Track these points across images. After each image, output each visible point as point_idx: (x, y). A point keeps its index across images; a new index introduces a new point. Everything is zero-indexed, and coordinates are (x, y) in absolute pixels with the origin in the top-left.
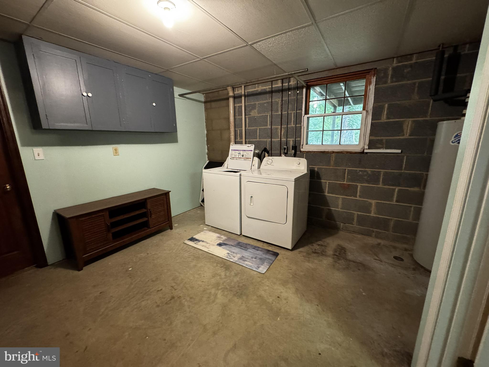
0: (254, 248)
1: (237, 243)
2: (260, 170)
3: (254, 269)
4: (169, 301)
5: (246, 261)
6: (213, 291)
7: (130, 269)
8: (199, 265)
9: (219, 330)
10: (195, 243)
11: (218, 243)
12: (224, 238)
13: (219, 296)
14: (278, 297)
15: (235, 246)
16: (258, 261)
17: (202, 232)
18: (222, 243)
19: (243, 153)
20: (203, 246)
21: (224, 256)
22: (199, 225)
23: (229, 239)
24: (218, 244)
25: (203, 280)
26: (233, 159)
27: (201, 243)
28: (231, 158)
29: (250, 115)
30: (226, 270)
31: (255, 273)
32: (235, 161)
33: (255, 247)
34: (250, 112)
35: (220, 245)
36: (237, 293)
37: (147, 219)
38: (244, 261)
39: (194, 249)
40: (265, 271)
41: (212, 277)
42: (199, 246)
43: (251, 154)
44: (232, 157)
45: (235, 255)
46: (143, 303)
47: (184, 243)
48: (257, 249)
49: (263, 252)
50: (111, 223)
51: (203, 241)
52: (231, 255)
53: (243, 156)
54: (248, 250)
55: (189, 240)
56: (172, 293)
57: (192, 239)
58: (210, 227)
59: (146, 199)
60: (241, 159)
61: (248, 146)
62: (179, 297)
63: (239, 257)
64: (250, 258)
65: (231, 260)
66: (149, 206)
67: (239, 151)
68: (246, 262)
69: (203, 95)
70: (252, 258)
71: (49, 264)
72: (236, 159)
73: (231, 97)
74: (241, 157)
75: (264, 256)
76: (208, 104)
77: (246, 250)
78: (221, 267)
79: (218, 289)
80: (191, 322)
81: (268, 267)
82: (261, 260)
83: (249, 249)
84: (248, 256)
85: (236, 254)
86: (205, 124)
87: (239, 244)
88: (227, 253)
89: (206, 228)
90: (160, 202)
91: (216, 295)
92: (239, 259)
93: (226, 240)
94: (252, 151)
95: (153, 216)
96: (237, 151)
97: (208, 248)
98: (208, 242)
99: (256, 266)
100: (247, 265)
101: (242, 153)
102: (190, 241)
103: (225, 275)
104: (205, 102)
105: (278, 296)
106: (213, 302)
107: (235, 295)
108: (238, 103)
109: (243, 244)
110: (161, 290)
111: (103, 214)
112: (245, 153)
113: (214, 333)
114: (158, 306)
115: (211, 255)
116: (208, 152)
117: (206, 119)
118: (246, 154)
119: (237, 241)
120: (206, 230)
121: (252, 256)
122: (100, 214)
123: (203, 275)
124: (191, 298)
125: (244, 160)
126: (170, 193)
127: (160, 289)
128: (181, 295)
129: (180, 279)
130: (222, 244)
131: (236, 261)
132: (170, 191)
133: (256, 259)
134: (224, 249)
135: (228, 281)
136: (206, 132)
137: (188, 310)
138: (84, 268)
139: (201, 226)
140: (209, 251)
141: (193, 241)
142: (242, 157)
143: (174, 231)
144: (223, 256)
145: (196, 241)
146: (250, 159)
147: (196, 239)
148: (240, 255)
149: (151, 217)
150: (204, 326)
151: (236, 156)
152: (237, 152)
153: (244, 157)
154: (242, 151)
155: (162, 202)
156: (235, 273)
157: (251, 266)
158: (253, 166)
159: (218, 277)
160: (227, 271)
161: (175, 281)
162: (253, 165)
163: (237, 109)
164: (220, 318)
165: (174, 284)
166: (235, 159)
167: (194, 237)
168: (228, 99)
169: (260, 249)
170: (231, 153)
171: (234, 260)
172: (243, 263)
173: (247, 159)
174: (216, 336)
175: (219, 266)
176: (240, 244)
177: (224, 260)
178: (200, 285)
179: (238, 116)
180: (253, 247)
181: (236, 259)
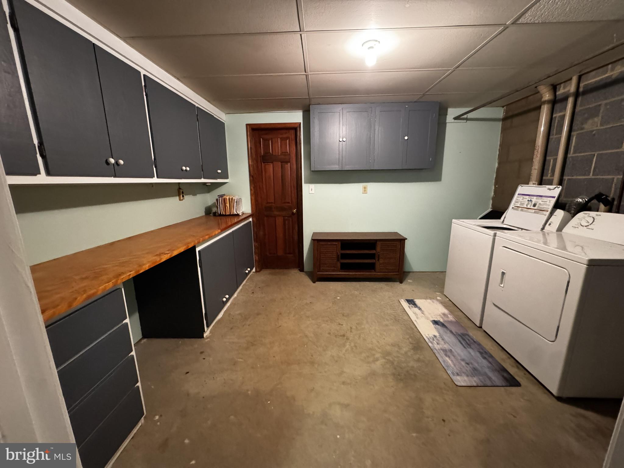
0: (481, 353)
1: (461, 333)
2: (561, 234)
3: (449, 372)
4: (338, 336)
5: (449, 357)
6: (378, 355)
7: (338, 298)
8: (391, 327)
9: (348, 384)
10: (409, 307)
11: (436, 319)
12: (451, 318)
13: (378, 363)
14: (444, 421)
15: (454, 334)
16: (468, 369)
17: (430, 299)
18: (441, 322)
19: (537, 200)
20: (414, 313)
21: (427, 336)
22: (436, 292)
23: (457, 323)
24: (434, 321)
25: (379, 341)
26: (517, 210)
27: (416, 310)
28: (513, 208)
29: (582, 129)
30: (412, 349)
31: (445, 376)
32: (519, 213)
33: (485, 352)
34: (582, 124)
35: (435, 322)
36: (399, 375)
37: (375, 261)
38: (446, 355)
39: (403, 312)
40: (463, 384)
41: (391, 344)
42: (411, 311)
43: (549, 204)
44: (515, 206)
45: (442, 343)
46: (323, 325)
47: (399, 301)
48: (485, 356)
49: (489, 365)
50: (341, 254)
51: (420, 309)
52: (437, 340)
53: (534, 205)
54: (468, 349)
55: (407, 300)
56: (346, 332)
57: (411, 302)
58: (448, 299)
59: (376, 240)
60: (529, 210)
61: (550, 189)
62: (347, 339)
63: (445, 349)
64: (459, 358)
65: (430, 344)
66: (378, 248)
67: (530, 197)
68: (447, 359)
69: (502, 108)
70: (463, 360)
71: (305, 271)
72: (522, 210)
73: (544, 102)
74: (530, 207)
75: (487, 371)
76: (509, 121)
77: (465, 347)
78: (411, 343)
79: (384, 358)
80: (337, 361)
81: (475, 384)
82: (473, 371)
83: (472, 349)
84: (458, 354)
85: (444, 343)
86: (498, 153)
87: (463, 336)
88: (434, 335)
89: (440, 299)
90: (393, 248)
91: (377, 360)
92: (441, 349)
93: (451, 322)
94: (554, 197)
95: (381, 261)
96: (528, 197)
97: (417, 318)
98: (426, 313)
99: (455, 370)
100: (444, 361)
101: (534, 200)
102: (406, 302)
103: (406, 353)
104: (504, 119)
105: (445, 419)
106: (368, 363)
107: (394, 374)
108: (560, 112)
109: (469, 339)
110: (342, 325)
111: (336, 243)
112: (541, 200)
113: (344, 383)
114: (329, 333)
115: (413, 327)
116: (493, 196)
117: (500, 146)
118: (542, 203)
119: (467, 331)
120: (438, 300)
121: (464, 357)
122: (334, 243)
123: (384, 337)
124: (356, 346)
125: (535, 213)
126: (406, 240)
127: (341, 323)
128: (351, 338)
129: (363, 326)
130: (440, 324)
131: (436, 349)
132: (406, 239)
133: (467, 365)
134: (436, 329)
135: (402, 359)
136: (497, 165)
137: (344, 351)
138: (316, 282)
139: (438, 293)
140: (416, 321)
141: (409, 303)
142: (532, 207)
143: (403, 286)
144: (425, 335)
145: (413, 304)
146: (545, 213)
147: (415, 303)
148: (449, 347)
149: (378, 260)
150: (343, 372)
151: (523, 205)
152: (526, 198)
153: (535, 208)
154: (535, 197)
155: (395, 248)
156: (419, 358)
157: (448, 366)
158: (550, 224)
159: (396, 349)
160: (412, 351)
161: (357, 326)
162: (548, 223)
163: (556, 121)
164: (360, 378)
165: (354, 327)
166: (520, 210)
167: (415, 300)
168: (539, 108)
169: (490, 360)
170: (517, 199)
171: (434, 347)
172: (442, 357)
173: (541, 212)
174: (342, 386)
175: (409, 341)
176: (467, 337)
177: (422, 339)
178: (372, 343)
179: (556, 135)
180: (481, 351)
181: (437, 347)
